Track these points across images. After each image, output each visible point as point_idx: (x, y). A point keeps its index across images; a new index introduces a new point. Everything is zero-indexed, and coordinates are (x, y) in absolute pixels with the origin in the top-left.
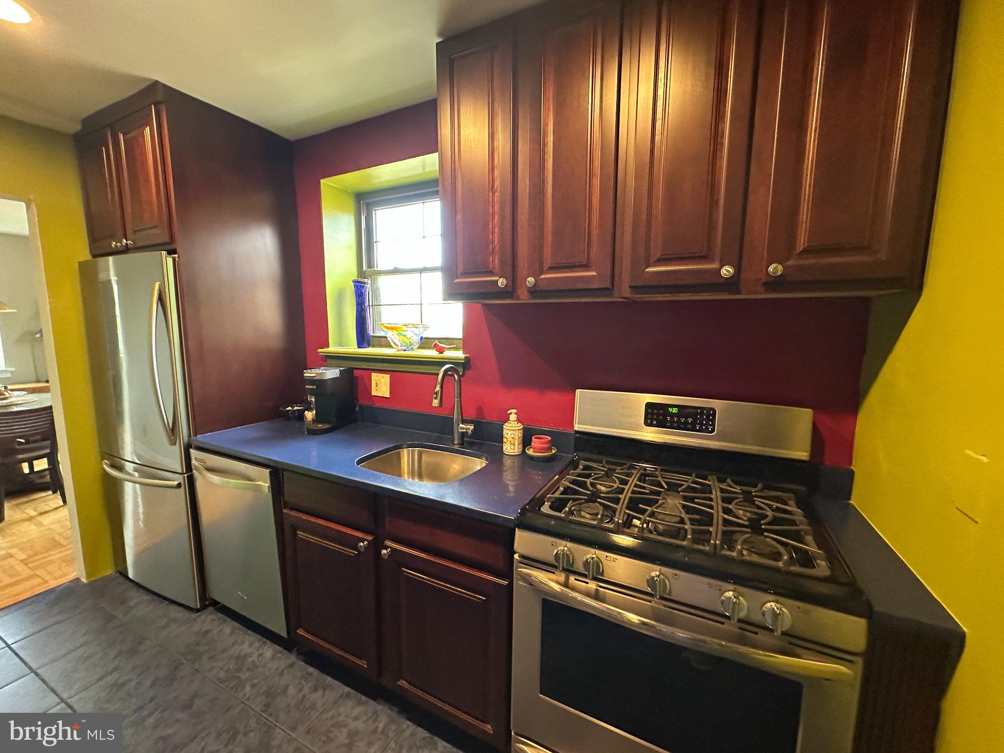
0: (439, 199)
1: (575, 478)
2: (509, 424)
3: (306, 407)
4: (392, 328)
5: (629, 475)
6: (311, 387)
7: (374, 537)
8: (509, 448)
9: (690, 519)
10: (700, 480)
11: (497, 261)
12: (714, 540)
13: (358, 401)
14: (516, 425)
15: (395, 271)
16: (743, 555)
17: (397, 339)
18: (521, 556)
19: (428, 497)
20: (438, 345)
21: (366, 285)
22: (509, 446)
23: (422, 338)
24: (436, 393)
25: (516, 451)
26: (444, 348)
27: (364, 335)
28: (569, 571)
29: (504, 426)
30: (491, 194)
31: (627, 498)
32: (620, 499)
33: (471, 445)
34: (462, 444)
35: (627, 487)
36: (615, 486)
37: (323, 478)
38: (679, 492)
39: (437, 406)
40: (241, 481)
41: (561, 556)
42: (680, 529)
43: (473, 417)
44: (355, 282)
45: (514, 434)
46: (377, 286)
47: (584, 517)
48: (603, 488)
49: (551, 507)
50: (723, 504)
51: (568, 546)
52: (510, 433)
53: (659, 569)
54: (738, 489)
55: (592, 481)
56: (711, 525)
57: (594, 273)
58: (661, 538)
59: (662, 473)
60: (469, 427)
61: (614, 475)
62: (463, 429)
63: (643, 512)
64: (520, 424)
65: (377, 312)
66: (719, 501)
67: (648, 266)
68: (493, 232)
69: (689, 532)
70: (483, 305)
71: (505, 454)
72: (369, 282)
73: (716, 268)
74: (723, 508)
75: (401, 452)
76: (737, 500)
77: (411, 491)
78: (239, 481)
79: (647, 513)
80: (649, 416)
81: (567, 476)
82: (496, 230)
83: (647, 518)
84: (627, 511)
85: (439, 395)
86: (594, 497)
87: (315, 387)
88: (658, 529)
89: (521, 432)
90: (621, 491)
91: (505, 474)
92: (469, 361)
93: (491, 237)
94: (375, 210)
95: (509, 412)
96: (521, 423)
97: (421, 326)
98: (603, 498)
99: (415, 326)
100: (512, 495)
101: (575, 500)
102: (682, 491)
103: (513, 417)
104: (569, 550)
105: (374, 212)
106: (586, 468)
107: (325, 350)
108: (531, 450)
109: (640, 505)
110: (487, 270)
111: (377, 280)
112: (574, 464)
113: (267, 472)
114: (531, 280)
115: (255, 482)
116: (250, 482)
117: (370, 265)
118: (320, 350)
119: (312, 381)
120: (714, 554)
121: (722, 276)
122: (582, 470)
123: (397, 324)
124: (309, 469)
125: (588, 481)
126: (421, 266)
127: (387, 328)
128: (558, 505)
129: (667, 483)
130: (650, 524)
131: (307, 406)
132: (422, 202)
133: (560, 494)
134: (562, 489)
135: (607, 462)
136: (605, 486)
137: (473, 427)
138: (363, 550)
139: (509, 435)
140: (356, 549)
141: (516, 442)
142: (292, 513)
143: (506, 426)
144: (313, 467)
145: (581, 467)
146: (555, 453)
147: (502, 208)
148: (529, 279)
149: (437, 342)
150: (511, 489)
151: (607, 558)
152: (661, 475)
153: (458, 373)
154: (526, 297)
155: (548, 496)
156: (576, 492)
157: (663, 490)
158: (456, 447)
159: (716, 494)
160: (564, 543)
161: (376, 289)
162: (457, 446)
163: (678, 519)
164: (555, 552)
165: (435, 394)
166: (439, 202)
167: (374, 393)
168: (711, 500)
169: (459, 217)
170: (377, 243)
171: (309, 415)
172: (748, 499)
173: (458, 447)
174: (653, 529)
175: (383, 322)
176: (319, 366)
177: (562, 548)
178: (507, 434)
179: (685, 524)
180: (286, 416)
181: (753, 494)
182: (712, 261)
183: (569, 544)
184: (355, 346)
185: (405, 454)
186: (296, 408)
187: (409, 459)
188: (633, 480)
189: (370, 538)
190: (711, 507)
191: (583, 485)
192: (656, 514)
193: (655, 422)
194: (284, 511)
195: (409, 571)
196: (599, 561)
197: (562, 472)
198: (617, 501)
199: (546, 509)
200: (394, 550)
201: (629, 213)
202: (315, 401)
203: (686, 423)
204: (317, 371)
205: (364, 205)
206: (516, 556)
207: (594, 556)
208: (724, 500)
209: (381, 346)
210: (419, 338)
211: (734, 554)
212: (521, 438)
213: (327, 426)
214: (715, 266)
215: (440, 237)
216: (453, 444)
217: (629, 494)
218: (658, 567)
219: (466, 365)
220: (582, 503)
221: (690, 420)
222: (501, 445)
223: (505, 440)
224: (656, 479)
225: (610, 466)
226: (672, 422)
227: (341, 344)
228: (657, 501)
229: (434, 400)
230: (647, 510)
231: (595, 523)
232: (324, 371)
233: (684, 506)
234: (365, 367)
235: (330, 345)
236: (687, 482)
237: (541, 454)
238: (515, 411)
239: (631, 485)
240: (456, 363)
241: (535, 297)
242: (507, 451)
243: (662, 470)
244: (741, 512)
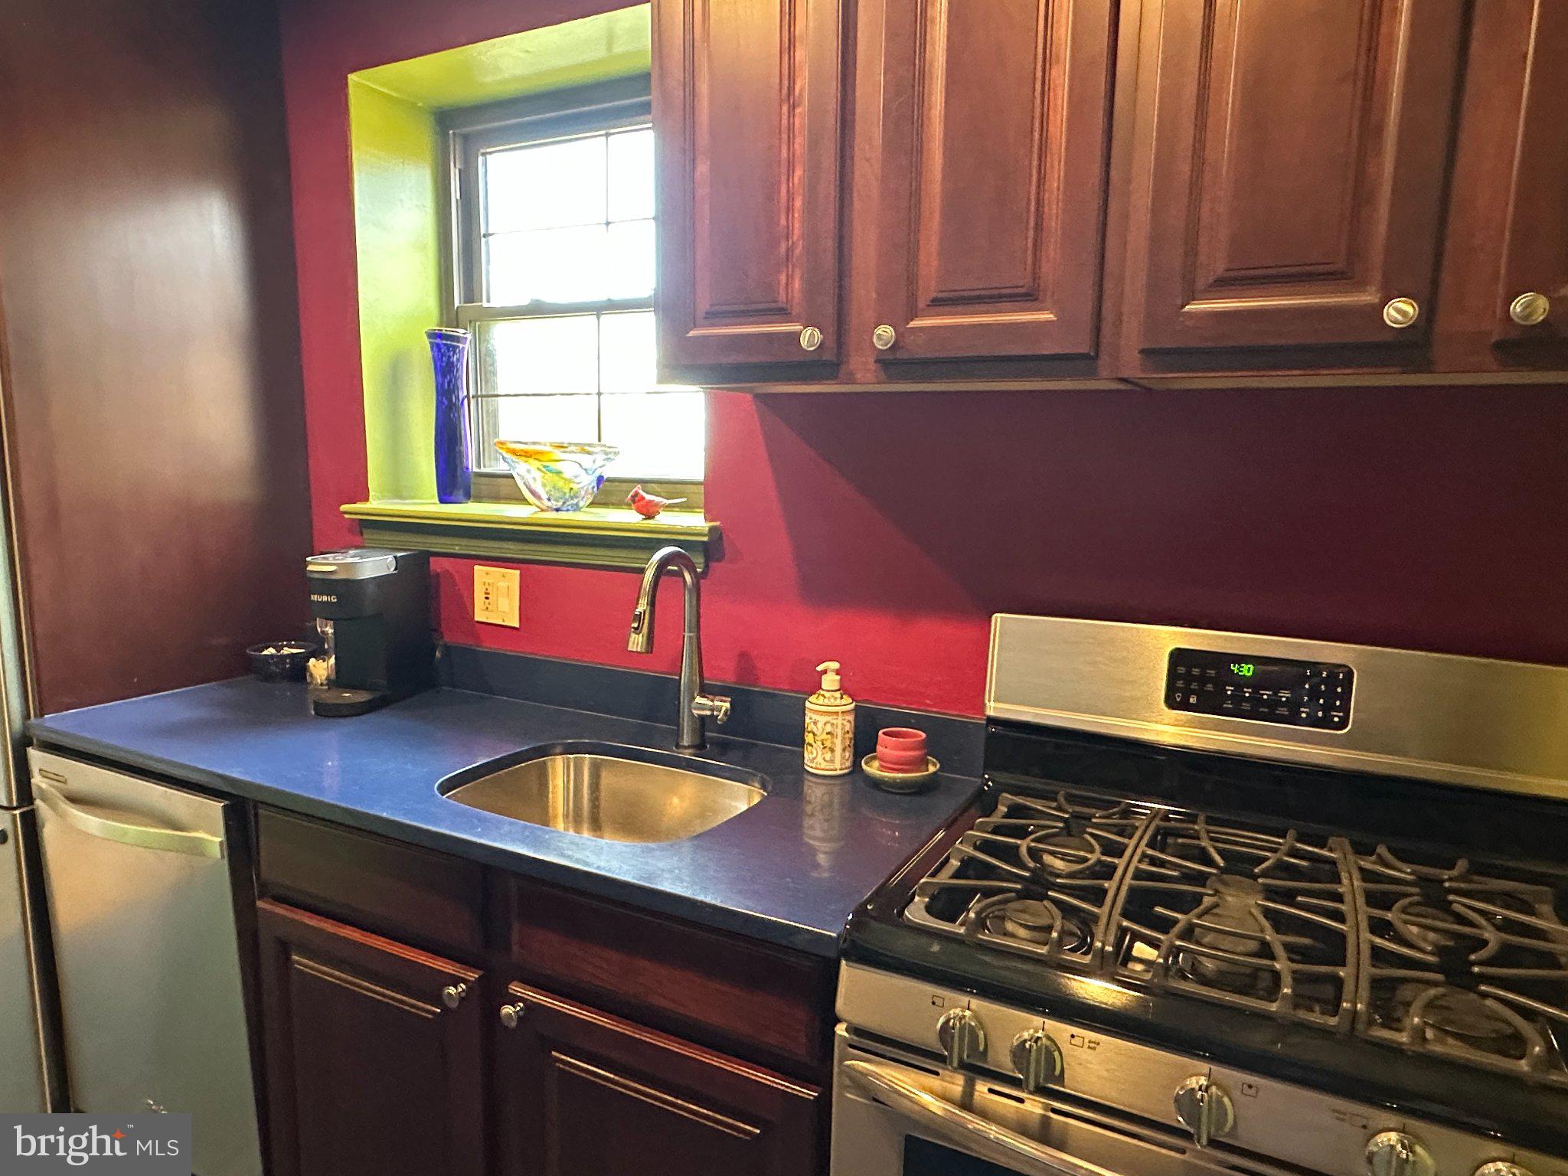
0: (650, 125)
1: (989, 836)
2: (821, 698)
3: (311, 649)
4: (526, 452)
5: (1124, 831)
6: (325, 598)
7: (481, 972)
8: (819, 759)
9: (1288, 947)
10: (1310, 849)
11: (797, 284)
12: (1351, 1002)
13: (442, 638)
14: (838, 702)
15: (536, 310)
16: (1425, 1039)
17: (539, 481)
18: (854, 1030)
19: (617, 877)
20: (643, 498)
21: (461, 346)
22: (820, 753)
23: (600, 479)
24: (639, 618)
25: (838, 765)
26: (657, 505)
27: (455, 470)
28: (975, 1069)
29: (807, 704)
30: (785, 109)
31: (1124, 889)
32: (1105, 891)
33: (723, 749)
34: (700, 747)
35: (1121, 863)
36: (1093, 858)
37: (356, 825)
38: (1255, 877)
39: (639, 650)
40: (157, 831)
41: (956, 1032)
42: (1258, 969)
43: (730, 680)
44: (434, 335)
45: (833, 724)
46: (487, 348)
47: (1013, 936)
48: (1059, 864)
49: (929, 909)
50: (1370, 910)
51: (972, 1006)
52: (822, 719)
53: (1207, 1071)
54: (1405, 872)
55: (1033, 844)
56: (1343, 964)
57: (1051, 317)
58: (1214, 994)
59: (1212, 828)
60: (717, 703)
61: (1090, 830)
62: (703, 709)
63: (1165, 925)
64: (847, 700)
65: (487, 411)
66: (1361, 901)
67: (1192, 297)
68: (788, 210)
69: (1287, 979)
70: (757, 396)
71: (808, 772)
72: (469, 336)
73: (1372, 306)
74: (1371, 918)
75: (549, 764)
76: (1406, 901)
77: (577, 861)
78: (152, 830)
79: (1176, 929)
80: (1180, 684)
81: (970, 832)
82: (798, 203)
83: (1178, 943)
84: (1125, 923)
85: (646, 621)
86: (1038, 886)
87: (334, 599)
88: (1202, 969)
89: (851, 718)
90: (1108, 872)
91: (807, 822)
92: (721, 538)
93: (783, 222)
94: (484, 154)
95: (820, 668)
96: (850, 696)
97: (597, 449)
98: (1061, 888)
99: (584, 449)
100: (826, 875)
101: (988, 893)
102: (1264, 874)
103: (830, 681)
104: (976, 1016)
105: (480, 159)
106: (1015, 811)
107: (359, 506)
108: (876, 764)
109: (1158, 909)
110: (774, 305)
111: (488, 332)
112: (985, 803)
113: (216, 808)
114: (885, 334)
115: (186, 831)
116: (179, 833)
117: (471, 294)
118: (344, 507)
119: (327, 584)
120: (1350, 1037)
121: (1387, 325)
122: (1006, 816)
123: (539, 443)
124: (321, 803)
125: (1024, 845)
126: (599, 296)
127: (514, 452)
128: (947, 904)
129: (1221, 853)
130: (1181, 955)
131: (314, 646)
132: (603, 132)
133: (953, 877)
134: (955, 863)
135: (1071, 799)
136: (1063, 857)
137: (728, 705)
138: (454, 1005)
139: (820, 725)
140: (437, 999)
141: (838, 742)
142: (280, 910)
143: (813, 703)
144: (328, 799)
145: (1003, 809)
146: (935, 773)
147: (814, 144)
148: (879, 331)
149: (638, 488)
150: (822, 859)
151: (1074, 1041)
152: (1208, 832)
153: (692, 569)
154: (870, 377)
155: (922, 881)
156: (989, 871)
157: (1214, 871)
158: (686, 755)
159: (1351, 885)
160: (964, 999)
161: (486, 355)
162: (687, 751)
163: (1253, 946)
164: (942, 1020)
165: (634, 621)
166: (651, 131)
167: (480, 616)
168: (1339, 898)
169: (703, 168)
170: (490, 238)
171: (320, 669)
172: (1435, 898)
173: (691, 755)
174: (1188, 968)
175: (502, 437)
176: (343, 547)
177: (958, 1011)
178: (815, 723)
179: (1273, 958)
180: (263, 671)
181: (1447, 884)
182: (1360, 285)
183: (976, 1003)
184: (433, 498)
185: (558, 767)
186: (286, 651)
187: (568, 782)
188: (1137, 847)
189: (473, 976)
190: (1340, 917)
191: (1010, 854)
192: (1197, 930)
193: (1193, 700)
194: (260, 904)
195: (569, 1059)
196: (1053, 1048)
197: (955, 820)
198: (1098, 896)
199: (917, 912)
200: (531, 1007)
201: (1145, 160)
202: (335, 633)
203: (1275, 703)
204: (341, 559)
205: (457, 140)
206: (841, 1030)
207: (1040, 1034)
208: (1372, 899)
209: (496, 498)
210: (594, 478)
211: (1404, 1038)
212: (851, 735)
213: (362, 697)
214: (1368, 297)
215: (653, 223)
216: (678, 746)
217: (1128, 880)
218: (1205, 1067)
219: (712, 548)
220: (1006, 901)
221: (1284, 695)
222: (800, 749)
223: (809, 738)
224: (1196, 842)
225: (1078, 809)
226: (1237, 698)
227: (398, 494)
228: (1198, 899)
229: (633, 635)
230: (1176, 921)
231: (1043, 950)
232: (356, 560)
233: (1267, 913)
234: (457, 550)
235: (371, 493)
236: (1274, 851)
237: (900, 775)
238: (835, 665)
239: (1132, 856)
240: (687, 544)
241: (891, 379)
242: (814, 765)
243: (1210, 821)
244: (1414, 929)
